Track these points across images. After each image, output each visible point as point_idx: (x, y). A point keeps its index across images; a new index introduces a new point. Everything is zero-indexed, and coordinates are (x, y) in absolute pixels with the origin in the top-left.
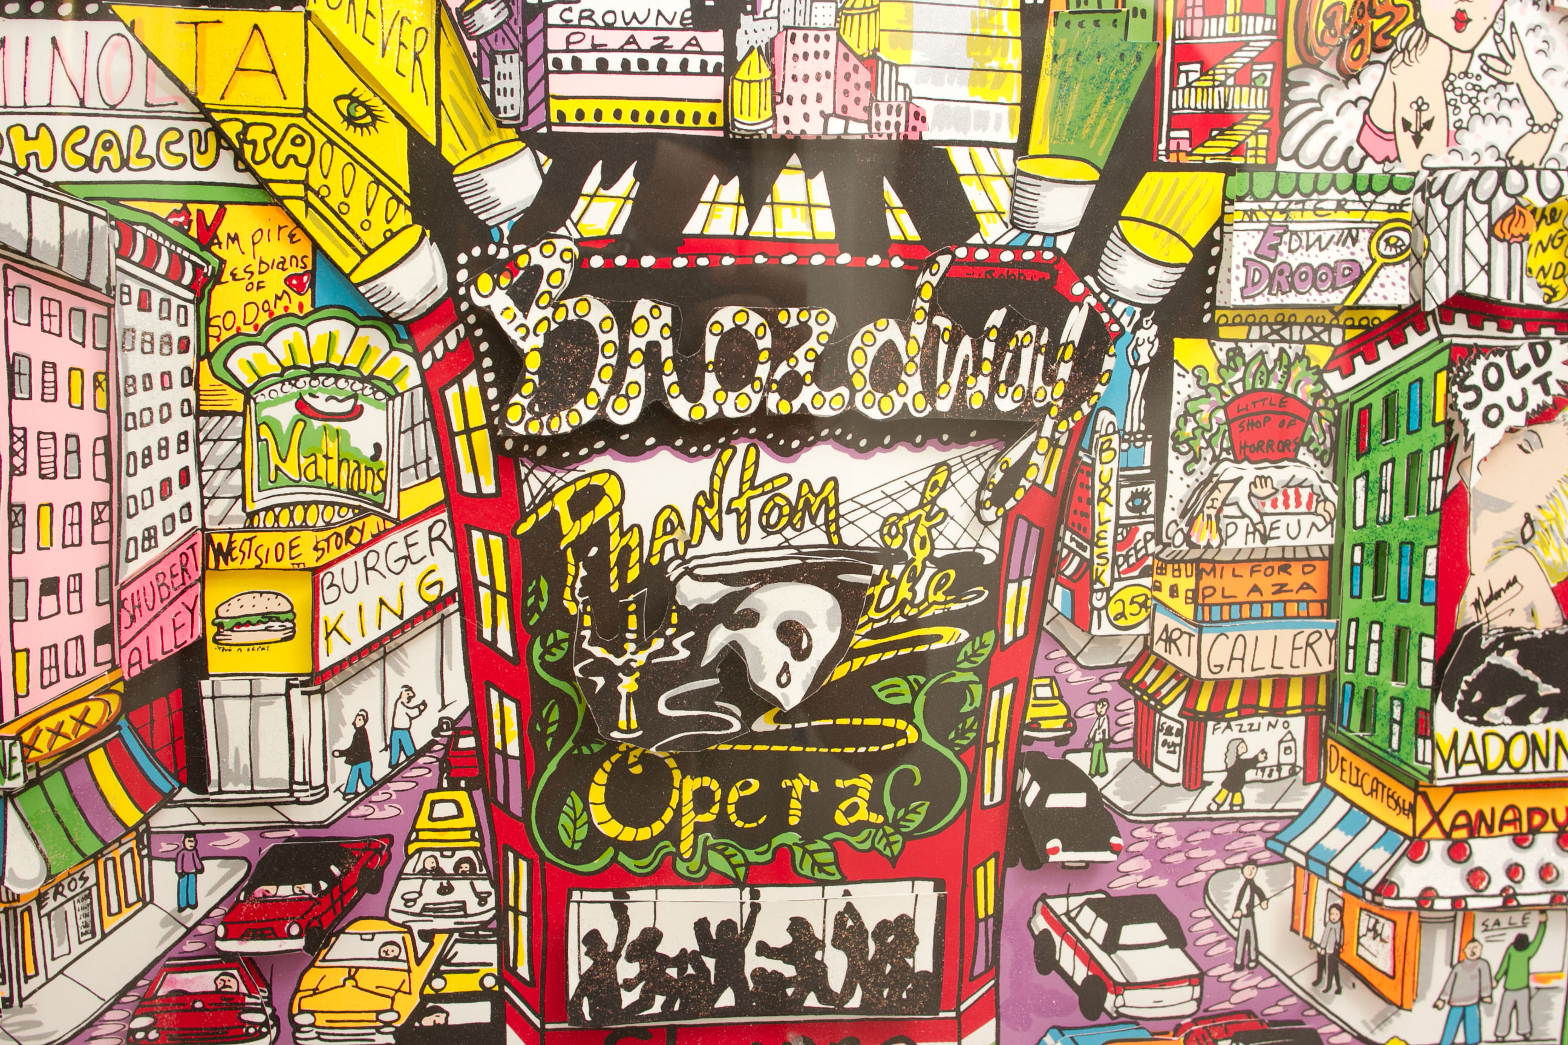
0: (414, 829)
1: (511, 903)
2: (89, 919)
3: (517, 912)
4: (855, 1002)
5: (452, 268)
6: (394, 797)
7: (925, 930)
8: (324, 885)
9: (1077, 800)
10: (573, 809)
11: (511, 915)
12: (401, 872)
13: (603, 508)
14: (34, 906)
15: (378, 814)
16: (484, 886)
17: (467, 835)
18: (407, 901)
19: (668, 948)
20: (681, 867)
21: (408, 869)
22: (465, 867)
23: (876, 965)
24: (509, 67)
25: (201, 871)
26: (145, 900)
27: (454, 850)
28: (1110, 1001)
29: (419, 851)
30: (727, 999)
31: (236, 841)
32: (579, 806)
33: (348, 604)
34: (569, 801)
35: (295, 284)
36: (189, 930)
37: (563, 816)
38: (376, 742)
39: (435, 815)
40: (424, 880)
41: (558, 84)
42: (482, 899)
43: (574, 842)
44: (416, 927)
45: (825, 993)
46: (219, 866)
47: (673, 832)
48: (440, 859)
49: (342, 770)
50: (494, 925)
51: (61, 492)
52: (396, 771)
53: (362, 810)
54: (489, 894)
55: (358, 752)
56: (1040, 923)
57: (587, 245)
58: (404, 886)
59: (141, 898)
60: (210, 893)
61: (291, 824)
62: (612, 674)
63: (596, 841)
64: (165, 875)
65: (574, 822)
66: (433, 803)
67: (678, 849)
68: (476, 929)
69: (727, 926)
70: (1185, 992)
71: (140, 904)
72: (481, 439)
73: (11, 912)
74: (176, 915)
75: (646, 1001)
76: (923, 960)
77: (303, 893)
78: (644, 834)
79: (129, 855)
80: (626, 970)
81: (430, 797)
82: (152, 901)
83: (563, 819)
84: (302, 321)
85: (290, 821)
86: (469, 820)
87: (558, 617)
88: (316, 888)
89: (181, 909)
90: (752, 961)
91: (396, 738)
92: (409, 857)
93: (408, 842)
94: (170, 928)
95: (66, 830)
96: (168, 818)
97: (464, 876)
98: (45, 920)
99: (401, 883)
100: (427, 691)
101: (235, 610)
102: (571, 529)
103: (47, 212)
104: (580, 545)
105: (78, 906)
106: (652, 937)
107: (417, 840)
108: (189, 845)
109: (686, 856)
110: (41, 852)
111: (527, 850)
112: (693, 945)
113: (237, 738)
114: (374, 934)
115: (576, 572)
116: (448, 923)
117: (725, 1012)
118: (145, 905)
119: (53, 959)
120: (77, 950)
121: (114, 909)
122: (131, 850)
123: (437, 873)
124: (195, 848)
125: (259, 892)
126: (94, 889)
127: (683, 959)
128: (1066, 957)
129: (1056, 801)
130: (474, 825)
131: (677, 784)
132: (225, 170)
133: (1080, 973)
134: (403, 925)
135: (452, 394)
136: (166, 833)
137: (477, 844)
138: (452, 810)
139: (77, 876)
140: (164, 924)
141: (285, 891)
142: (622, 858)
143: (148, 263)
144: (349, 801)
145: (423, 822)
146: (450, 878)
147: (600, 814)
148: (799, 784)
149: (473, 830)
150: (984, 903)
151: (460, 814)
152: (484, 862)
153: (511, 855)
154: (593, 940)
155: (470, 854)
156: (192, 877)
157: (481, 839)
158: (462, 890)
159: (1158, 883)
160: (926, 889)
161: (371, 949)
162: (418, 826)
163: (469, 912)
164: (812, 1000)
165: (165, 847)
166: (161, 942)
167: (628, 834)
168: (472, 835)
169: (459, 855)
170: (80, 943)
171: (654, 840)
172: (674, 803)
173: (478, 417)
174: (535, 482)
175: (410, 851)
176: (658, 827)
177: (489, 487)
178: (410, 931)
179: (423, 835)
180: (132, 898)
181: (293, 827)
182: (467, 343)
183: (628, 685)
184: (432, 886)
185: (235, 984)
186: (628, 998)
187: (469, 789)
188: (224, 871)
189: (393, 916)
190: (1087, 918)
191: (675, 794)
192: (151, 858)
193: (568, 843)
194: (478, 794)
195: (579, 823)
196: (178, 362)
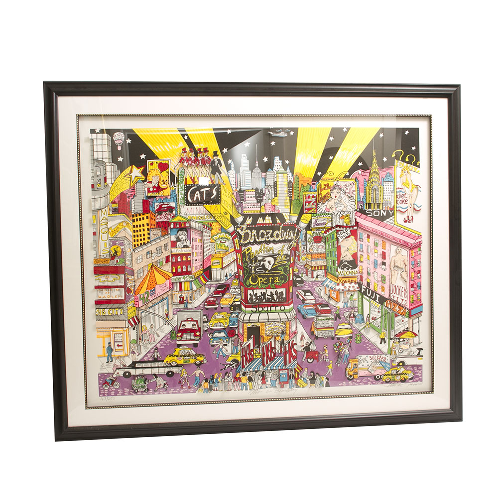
1: (242, 291)
2: (200, 294)
4: (277, 301)
5: (235, 228)
7: (284, 293)
8: (224, 289)
9: (300, 279)
10: (248, 281)
13: (250, 250)
14: (194, 292)
19: (258, 295)
21: (231, 288)
23: (280, 297)
24: (240, 208)
25: (211, 288)
27: (236, 286)
28: (305, 302)
30: (264, 301)
31: (215, 285)
33: (226, 261)
35: (220, 230)
36: (210, 295)
38: (228, 275)
40: (233, 289)
41: (244, 209)
43: (248, 285)
45: (274, 300)
46: (213, 288)
47: (258, 283)
49: (225, 278)
50: (240, 294)
51: (197, 251)
52: (230, 278)
54: (240, 290)
55: (226, 276)
56: (297, 293)
57: (248, 225)
58: (231, 290)
60: (212, 291)
62: (252, 267)
63: (250, 285)
64: (207, 289)
66: (234, 281)
68: (238, 294)
69: (264, 293)
70: (313, 301)
72: (238, 244)
73: (192, 292)
75: (256, 301)
76: (284, 296)
77: (222, 290)
78: (255, 284)
80: (254, 297)
82: (206, 292)
84: (220, 233)
86: (237, 283)
87: (246, 262)
89: (209, 293)
90: (267, 297)
91: (230, 275)
95: (198, 284)
96: (208, 283)
97: (237, 288)
98: (196, 294)
100: (233, 270)
101: (214, 262)
102: (247, 253)
103: (197, 224)
104: (248, 254)
106: (256, 294)
109: (259, 286)
110: (196, 286)
112: (261, 295)
113: (215, 274)
115: (248, 257)
116: (236, 294)
117: (264, 303)
119: (196, 298)
121: (202, 293)
122: (204, 287)
124: (210, 286)
125: (217, 290)
126: (200, 291)
127: (260, 296)
128: (300, 296)
129: (297, 279)
131: (258, 278)
132: (213, 219)
133: (302, 299)
135: (235, 240)
136: (207, 285)
137: (238, 285)
139: (199, 289)
140: (207, 294)
141: (220, 290)
142: (253, 286)
143: (206, 228)
144: (225, 281)
147: (251, 282)
148: (271, 278)
150: (291, 291)
152: (239, 287)
153: (242, 286)
154: (250, 294)
158: (237, 290)
159: (309, 288)
160: (285, 289)
161: (228, 296)
163: (238, 292)
164: (273, 301)
166: (207, 296)
167: (253, 284)
170: (199, 296)
172: (258, 280)
173: (237, 242)
174: (243, 248)
175: (232, 286)
177: (239, 249)
178: (232, 294)
179: (233, 284)
180: (204, 291)
181: (220, 284)
182: (236, 235)
183: (253, 268)
185: (215, 299)
186: (254, 300)
187: (237, 279)
189: (230, 293)
190: (302, 292)
192: (206, 287)
195: (248, 283)
196: (209, 238)
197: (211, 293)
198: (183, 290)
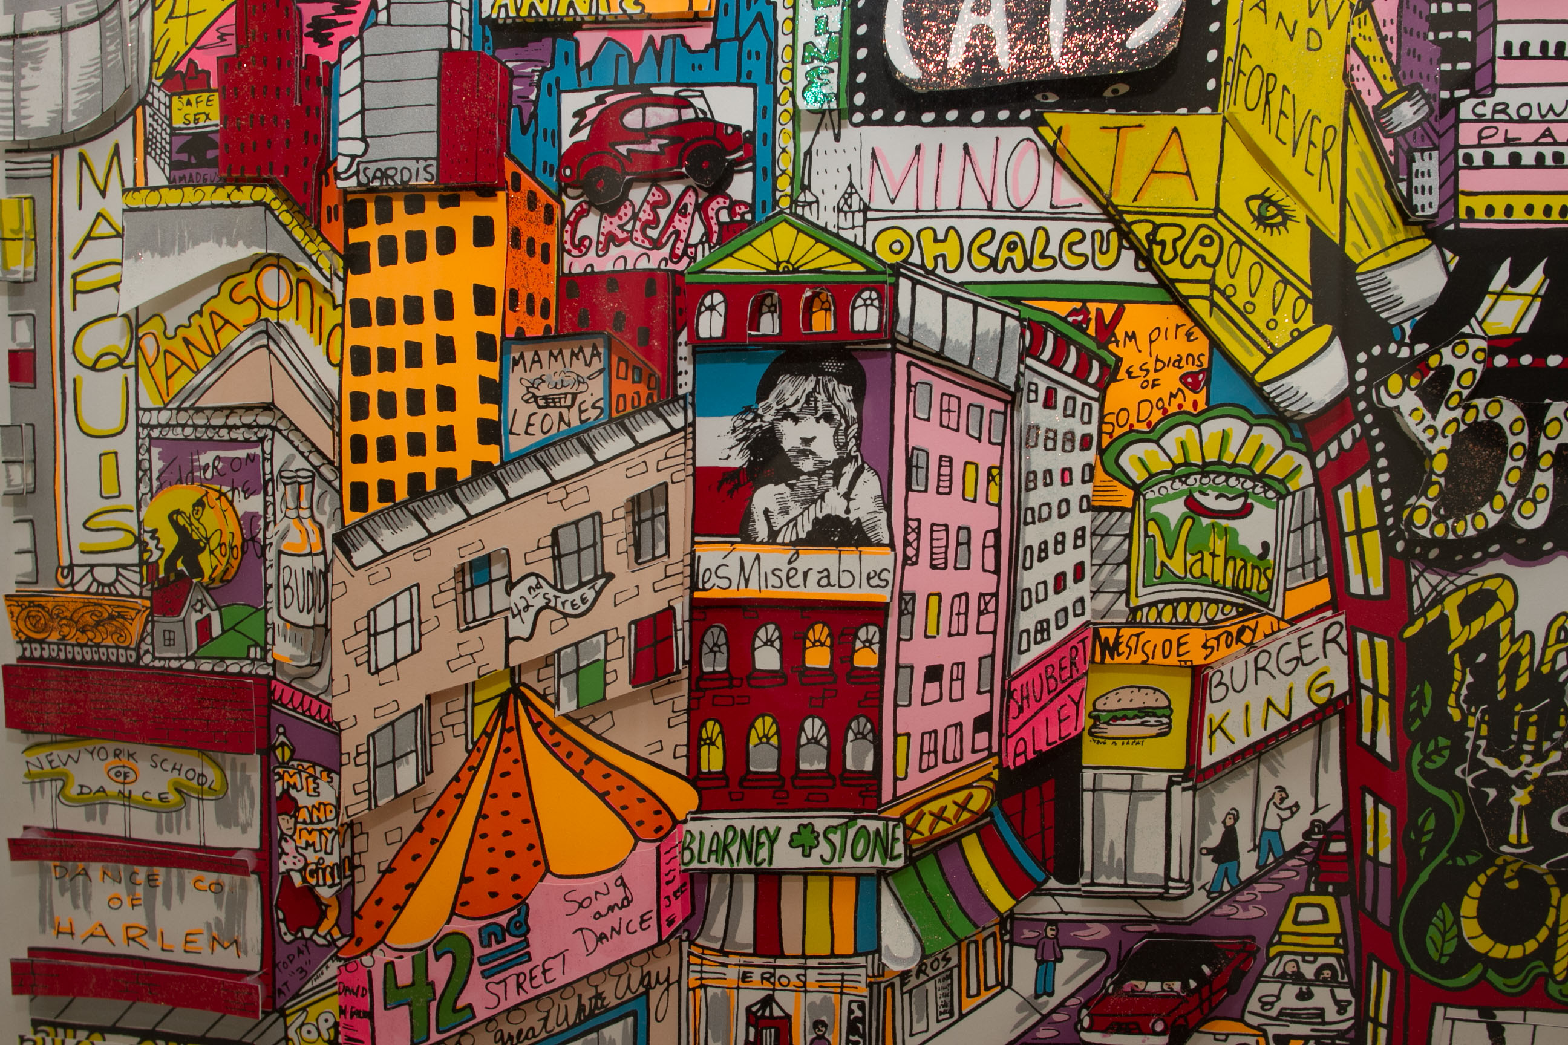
0: (1277, 932)
1: (1372, 1013)
2: (948, 999)
3: (1377, 1024)
5: (1353, 366)
6: (1259, 898)
8: (1193, 984)
10: (1443, 921)
11: (1370, 1026)
12: (1261, 974)
13: (1495, 613)
14: (897, 981)
15: (1241, 915)
16: (1344, 994)
17: (1331, 941)
18: (1264, 1004)
20: (1553, 989)
21: (1268, 972)
22: (1327, 973)
24: (1428, 165)
25: (1060, 959)
26: (1004, 985)
27: (1316, 956)
29: (1281, 954)
31: (1100, 932)
32: (1450, 918)
33: (1234, 704)
34: (1439, 913)
35: (1190, 381)
36: (1044, 1017)
37: (1432, 927)
38: (1245, 842)
39: (1300, 919)
40: (1283, 984)
41: (1467, 180)
42: (1342, 1008)
43: (1442, 955)
44: (1271, 1031)
46: (1078, 956)
47: (1547, 951)
48: (1302, 964)
49: (1208, 868)
50: (1352, 1035)
51: (950, 582)
52: (1263, 872)
53: (1225, 909)
54: (1349, 1002)
55: (1226, 851)
57: (1496, 345)
58: (1262, 989)
59: (1000, 983)
60: (1067, 982)
61: (1153, 919)
62: (1505, 785)
63: (1465, 956)
64: (1025, 961)
65: (1443, 934)
66: (1299, 907)
67: (1551, 969)
68: (1332, 1038)
71: (998, 988)
72: (1373, 542)
73: (875, 986)
74: (1032, 1001)
77: (1172, 990)
78: (1516, 952)
79: (991, 940)
81: (1296, 900)
82: (1010, 986)
83: (1432, 931)
84: (1197, 419)
85: (1152, 916)
86: (1334, 926)
87: (1439, 722)
88: (1185, 986)
89: (1037, 996)
91: (1267, 840)
92: (1270, 960)
93: (1270, 944)
94: (1025, 1014)
95: (939, 912)
96: (1043, 906)
97: (1325, 983)
98: (906, 997)
99: (1260, 986)
100: (1299, 792)
101: (1112, 703)
102: (1460, 634)
103: (960, 311)
104: (1468, 651)
105: (939, 985)
107: (1280, 943)
108: (1050, 933)
109: (1560, 978)
110: (914, 931)
111: (1392, 962)
113: (1114, 831)
114: (1227, 1035)
115: (1463, 679)
116: (1305, 1030)
118: (1003, 989)
119: (911, 1035)
120: (935, 1028)
121: (973, 991)
122: (993, 935)
123: (1297, 977)
124: (1056, 937)
125: (1127, 987)
126: (956, 971)
130: (1338, 930)
131: (1554, 902)
132: (1126, 270)
134: (1258, 1028)
135: (1344, 494)
136: (1030, 921)
137: (1341, 951)
138: (1316, 914)
139: (940, 957)
140: (1019, 1009)
141: (1154, 987)
142: (1491, 975)
143: (1056, 362)
144: (1213, 899)
145: (1287, 925)
146: (1310, 983)
147: (1470, 928)
149: (1337, 936)
151: (1326, 920)
152: (1346, 970)
153: (1375, 965)
155: (1332, 960)
156: (1051, 964)
157: (1345, 947)
158: (1322, 997)
162: (1282, 929)
163: (1327, 1019)
165: (1027, 934)
166: (1016, 1027)
167: (1499, 951)
168: (1337, 941)
169: (1322, 961)
170: (938, 1021)
171: (1526, 959)
172: (1550, 921)
173: (1369, 517)
174: (1425, 585)
175: (1271, 954)
176: (1531, 946)
177: (1377, 589)
178: (1265, 1034)
179: (1286, 938)
180: (991, 981)
181: (1155, 922)
182: (1364, 442)
183: (1521, 798)
184: (1291, 990)
187: (1336, 895)
188: (1083, 961)
189: (1248, 1018)
191: (1552, 912)
192: (1012, 943)
193: (1435, 956)
194: (1346, 900)
195: (1448, 936)
196: (1078, 459)
197: (1054, 1002)
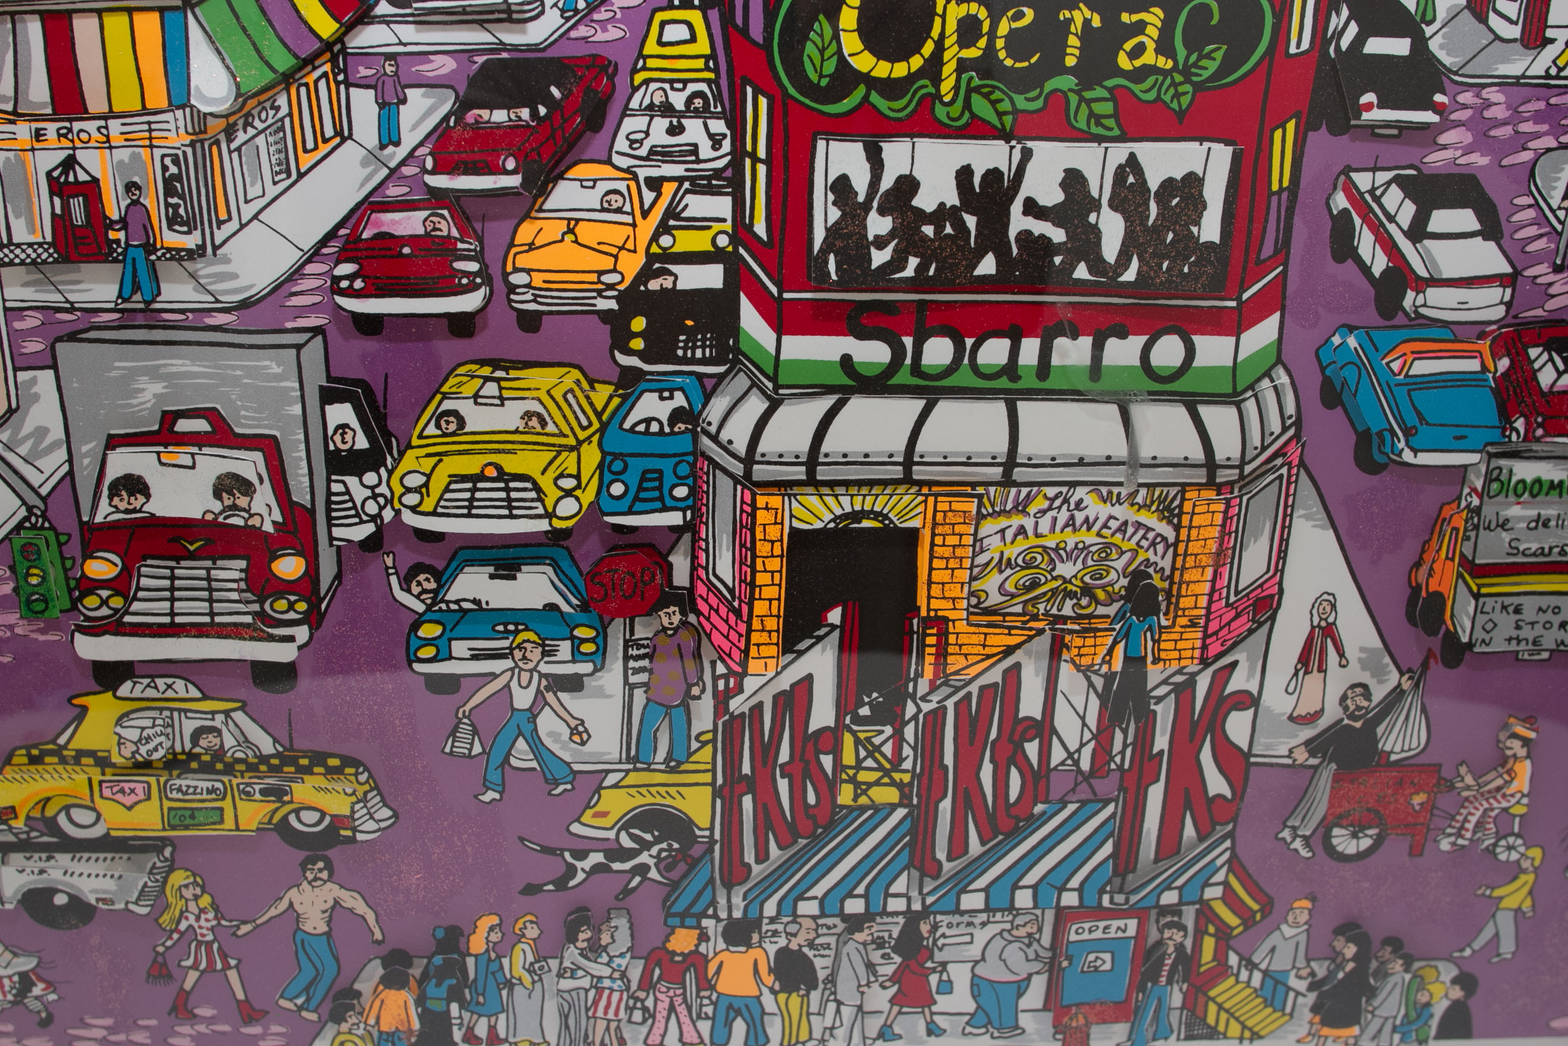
0: (641, 55)
1: (749, 148)
2: (282, 156)
3: (755, 160)
4: (1130, 275)
6: (619, 15)
7: (1215, 193)
8: (542, 111)
9: (1400, 47)
10: (821, 36)
11: (748, 162)
12: (626, 108)
14: (222, 137)
15: (600, 37)
16: (718, 126)
17: (700, 63)
18: (632, 142)
19: (925, 201)
20: (940, 112)
21: (634, 104)
22: (698, 103)
23: (1158, 231)
25: (404, 101)
26: (343, 135)
27: (685, 82)
28: (1409, 299)
29: (647, 82)
30: (987, 266)
31: (445, 66)
32: (828, 32)
34: (816, 26)
36: (393, 171)
37: (809, 44)
39: (665, 39)
40: (652, 117)
42: (716, 141)
43: (821, 76)
44: (643, 173)
45: (1097, 264)
46: (424, 96)
48: (669, 92)
50: (729, 173)
53: (582, 31)
54: (724, 136)
56: (1340, 201)
58: (630, 124)
59: (338, 133)
60: (414, 127)
61: (503, 46)
64: (364, 103)
65: (822, 51)
66: (663, 24)
67: (938, 89)
68: (709, 178)
69: (994, 175)
70: (1495, 294)
71: (338, 140)
73: (198, 145)
74: (377, 152)
75: (898, 262)
76: (1210, 229)
77: (520, 119)
78: (900, 70)
79: (323, 81)
80: (878, 225)
81: (660, 16)
82: (350, 137)
83: (810, 49)
85: (501, 43)
86: (703, 46)
88: (534, 114)
89: (383, 147)
90: (1018, 222)
92: (636, 89)
93: (634, 71)
94: (372, 168)
95: (254, 44)
96: (365, 37)
97: (697, 114)
98: (235, 155)
99: (626, 120)
105: (271, 139)
106: (908, 185)
107: (644, 68)
108: (389, 70)
109: (947, 99)
110: (228, 68)
111: (768, 87)
112: (952, 199)
114: (595, 181)
116: (678, 170)
117: (985, 284)
118: (344, 140)
119: (247, 202)
120: (272, 191)
121: (310, 145)
122: (325, 75)
123: (667, 109)
124: (396, 73)
125: (471, 116)
126: (287, 121)
127: (941, 214)
128: (1366, 244)
129: (1376, 46)
130: (708, 51)
131: (939, 10)
133: (1379, 264)
134: (627, 170)
136: (364, 56)
137: (712, 76)
138: (683, 33)
139: (268, 105)
140: (364, 164)
141: (500, 116)
142: (875, 98)
144: (568, 19)
145: (651, 47)
146: (681, 115)
147: (851, 43)
148: (1079, 16)
149: (707, 58)
150: (1280, 174)
151: (693, 39)
152: (719, 98)
153: (749, 90)
154: (842, 187)
155: (703, 87)
156: (393, 108)
157: (716, 70)
158: (694, 131)
159: (1479, 160)
160: (1221, 152)
161: (592, 198)
162: (646, 52)
163: (702, 157)
164: (1082, 272)
165: (363, 72)
166: (362, 185)
167: (882, 69)
168: (706, 64)
169: (692, 88)
170: (275, 183)
171: (911, 78)
172: (935, 33)
175: (636, 83)
176: (916, 62)
178: (635, 178)
179: (651, 63)
180: (329, 132)
181: (505, 50)
184: (661, 124)
185: (446, 227)
186: (879, 258)
187: (703, 8)
188: (429, 102)
189: (617, 160)
190: (1393, 198)
191: (938, 21)
192: (348, 85)
193: (813, 77)
194: (714, 14)
195: (827, 54)
197: (401, 152)
198: (96, 103)
